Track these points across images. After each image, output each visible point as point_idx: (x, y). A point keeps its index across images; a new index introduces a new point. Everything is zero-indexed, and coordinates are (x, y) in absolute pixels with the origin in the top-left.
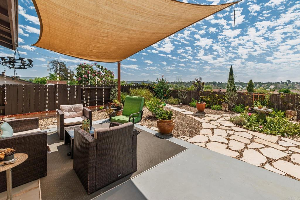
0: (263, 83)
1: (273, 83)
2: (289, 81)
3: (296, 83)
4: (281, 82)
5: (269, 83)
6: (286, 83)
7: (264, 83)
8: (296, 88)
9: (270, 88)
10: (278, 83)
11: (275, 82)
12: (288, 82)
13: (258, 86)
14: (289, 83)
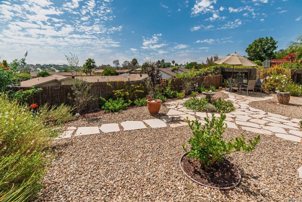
3: (30, 65)
14: (24, 65)
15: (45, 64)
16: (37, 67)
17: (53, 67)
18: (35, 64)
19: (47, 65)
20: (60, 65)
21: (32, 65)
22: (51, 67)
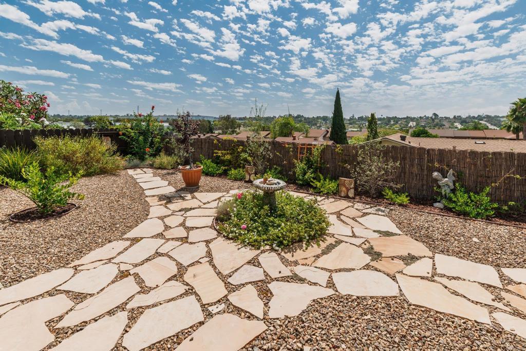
0: (399, 118)
1: (414, 118)
2: (435, 114)
3: (445, 117)
4: (425, 116)
5: (408, 117)
6: (431, 117)
7: (402, 119)
8: (445, 125)
9: (409, 125)
10: (420, 117)
11: (416, 116)
12: (434, 117)
13: (392, 123)
14: (435, 118)
15: (470, 116)
16: (455, 122)
17: (485, 121)
18: (452, 117)
19: (474, 117)
20: (500, 116)
21: (446, 118)
22: (482, 120)
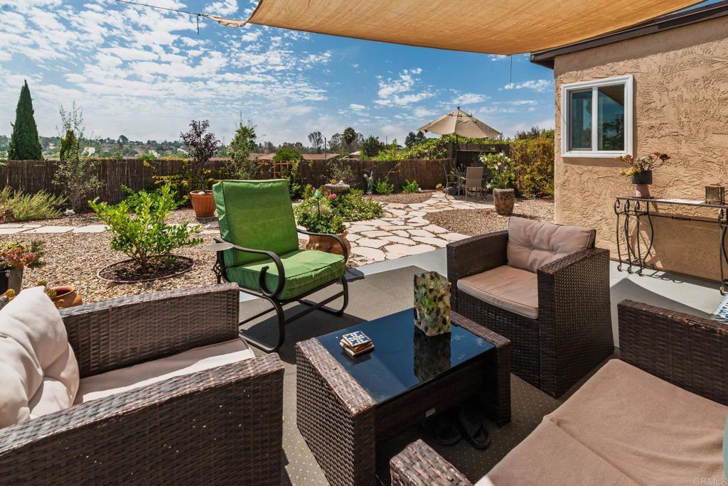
1: (91, 141)
2: (123, 137)
3: (136, 142)
4: (108, 139)
8: (137, 153)
9: (84, 152)
10: (101, 140)
12: (121, 141)
13: (52, 148)
14: (124, 143)
15: (166, 142)
16: (149, 149)
17: (183, 149)
18: (145, 142)
19: (170, 143)
21: (138, 143)
22: (179, 147)
